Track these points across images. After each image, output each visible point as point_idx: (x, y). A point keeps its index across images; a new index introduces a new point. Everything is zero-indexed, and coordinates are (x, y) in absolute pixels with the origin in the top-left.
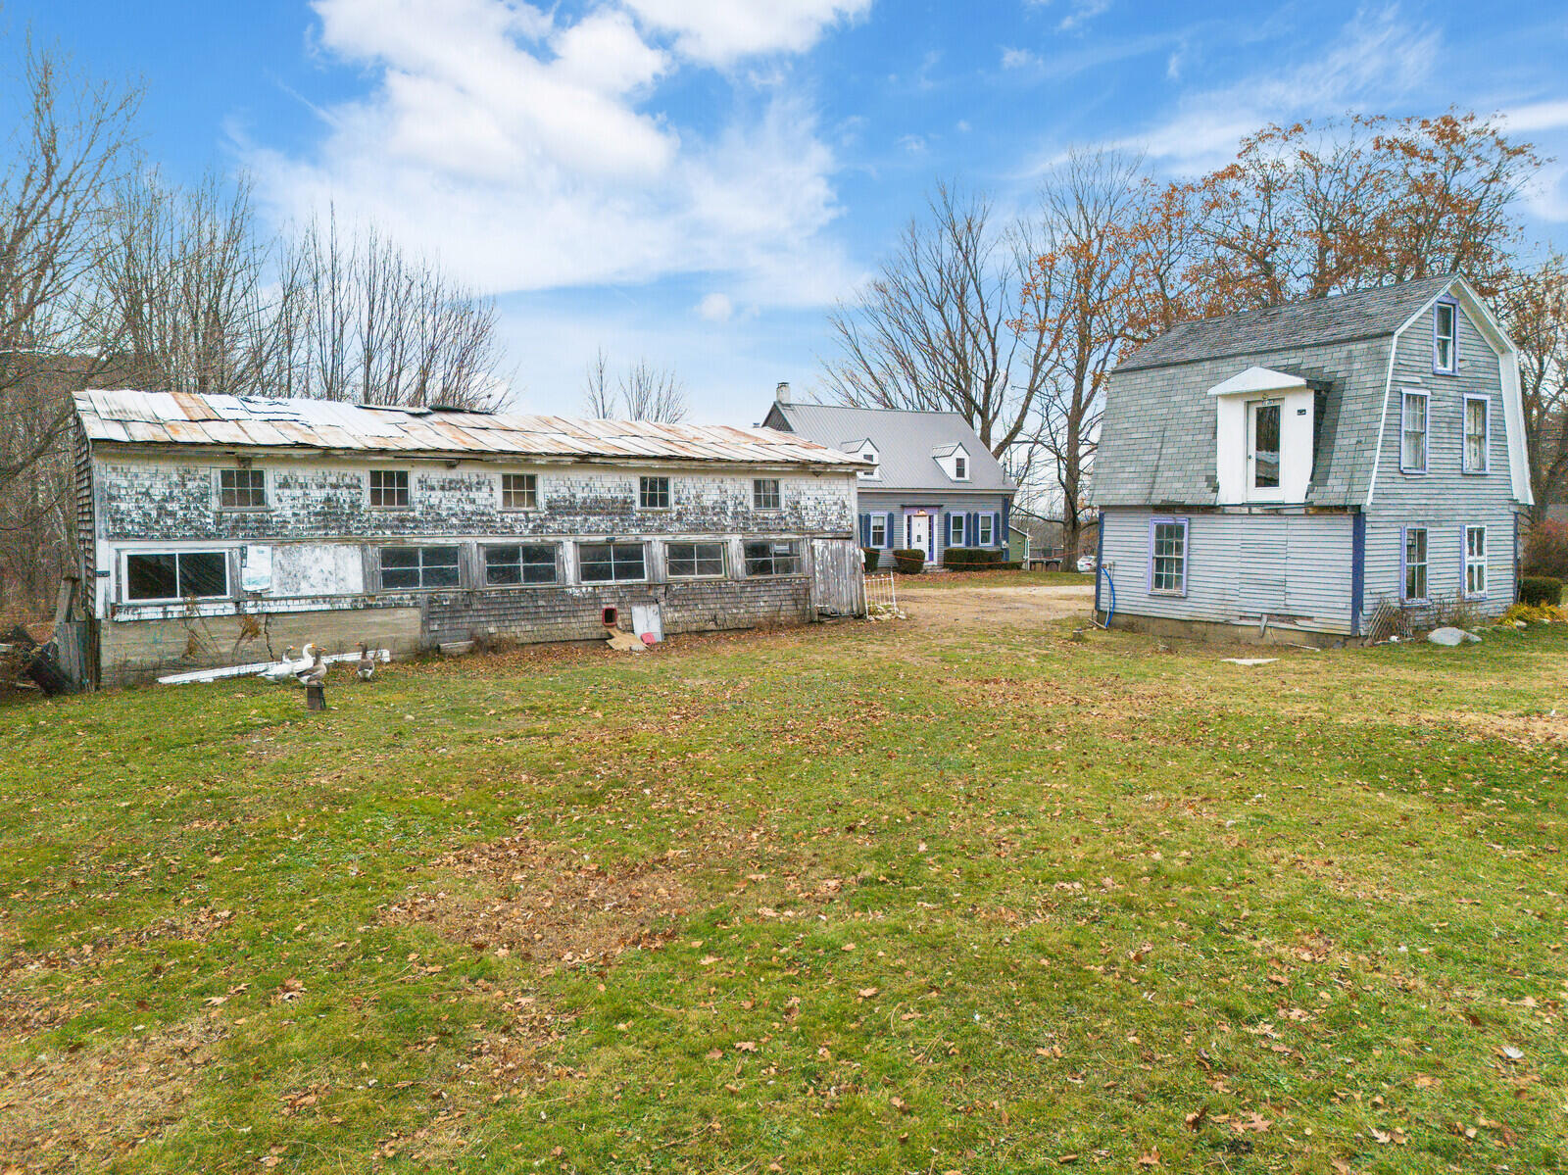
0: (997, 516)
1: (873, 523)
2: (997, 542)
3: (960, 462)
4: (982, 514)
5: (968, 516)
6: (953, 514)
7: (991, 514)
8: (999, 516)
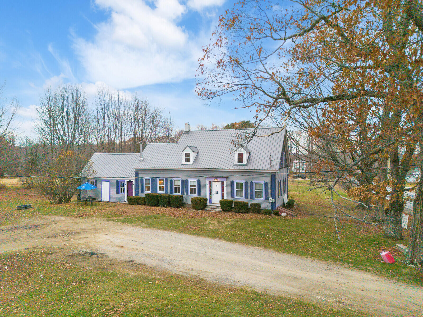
0: (266, 184)
1: (190, 184)
2: (266, 198)
3: (240, 156)
4: (255, 182)
5: (246, 183)
6: (236, 181)
7: (263, 183)
8: (268, 184)
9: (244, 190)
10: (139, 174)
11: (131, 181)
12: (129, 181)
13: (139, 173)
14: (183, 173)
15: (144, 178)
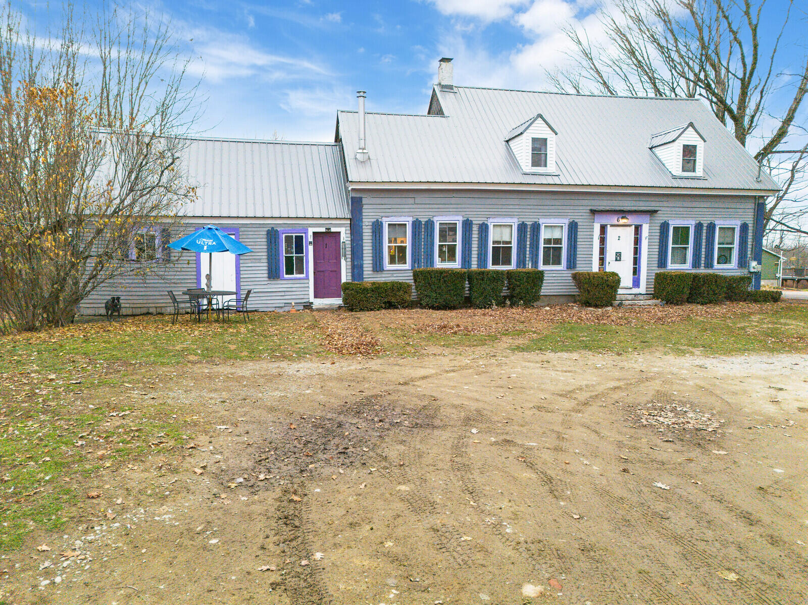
0: (744, 227)
1: (544, 235)
2: (743, 263)
3: (689, 152)
4: (720, 223)
5: (699, 226)
6: (674, 223)
7: (736, 224)
8: (748, 227)
9: (691, 245)
10: (365, 207)
11: (333, 230)
12: (323, 230)
13: (364, 201)
14: (523, 202)
15: (384, 219)
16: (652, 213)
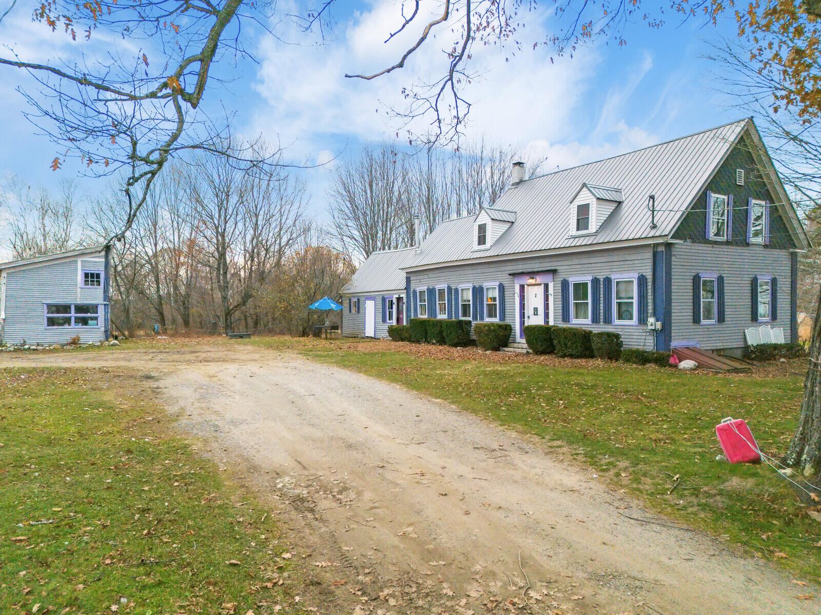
0: (642, 280)
1: (487, 295)
2: (642, 319)
3: (585, 210)
4: (616, 277)
5: (595, 281)
6: (573, 280)
7: (633, 276)
8: (646, 279)
9: (590, 301)
10: (411, 281)
11: (402, 295)
12: (398, 296)
13: (411, 278)
14: (474, 272)
15: (418, 289)
16: (554, 272)
